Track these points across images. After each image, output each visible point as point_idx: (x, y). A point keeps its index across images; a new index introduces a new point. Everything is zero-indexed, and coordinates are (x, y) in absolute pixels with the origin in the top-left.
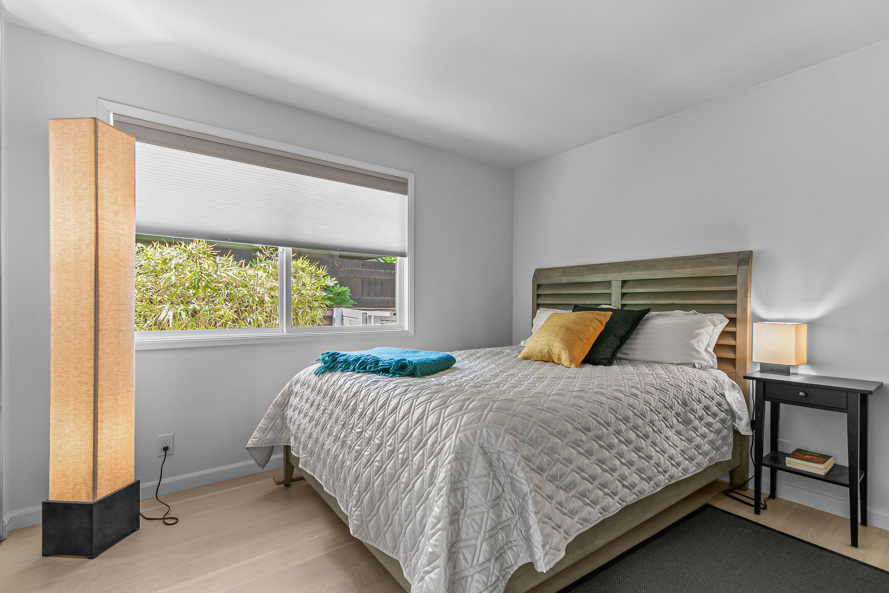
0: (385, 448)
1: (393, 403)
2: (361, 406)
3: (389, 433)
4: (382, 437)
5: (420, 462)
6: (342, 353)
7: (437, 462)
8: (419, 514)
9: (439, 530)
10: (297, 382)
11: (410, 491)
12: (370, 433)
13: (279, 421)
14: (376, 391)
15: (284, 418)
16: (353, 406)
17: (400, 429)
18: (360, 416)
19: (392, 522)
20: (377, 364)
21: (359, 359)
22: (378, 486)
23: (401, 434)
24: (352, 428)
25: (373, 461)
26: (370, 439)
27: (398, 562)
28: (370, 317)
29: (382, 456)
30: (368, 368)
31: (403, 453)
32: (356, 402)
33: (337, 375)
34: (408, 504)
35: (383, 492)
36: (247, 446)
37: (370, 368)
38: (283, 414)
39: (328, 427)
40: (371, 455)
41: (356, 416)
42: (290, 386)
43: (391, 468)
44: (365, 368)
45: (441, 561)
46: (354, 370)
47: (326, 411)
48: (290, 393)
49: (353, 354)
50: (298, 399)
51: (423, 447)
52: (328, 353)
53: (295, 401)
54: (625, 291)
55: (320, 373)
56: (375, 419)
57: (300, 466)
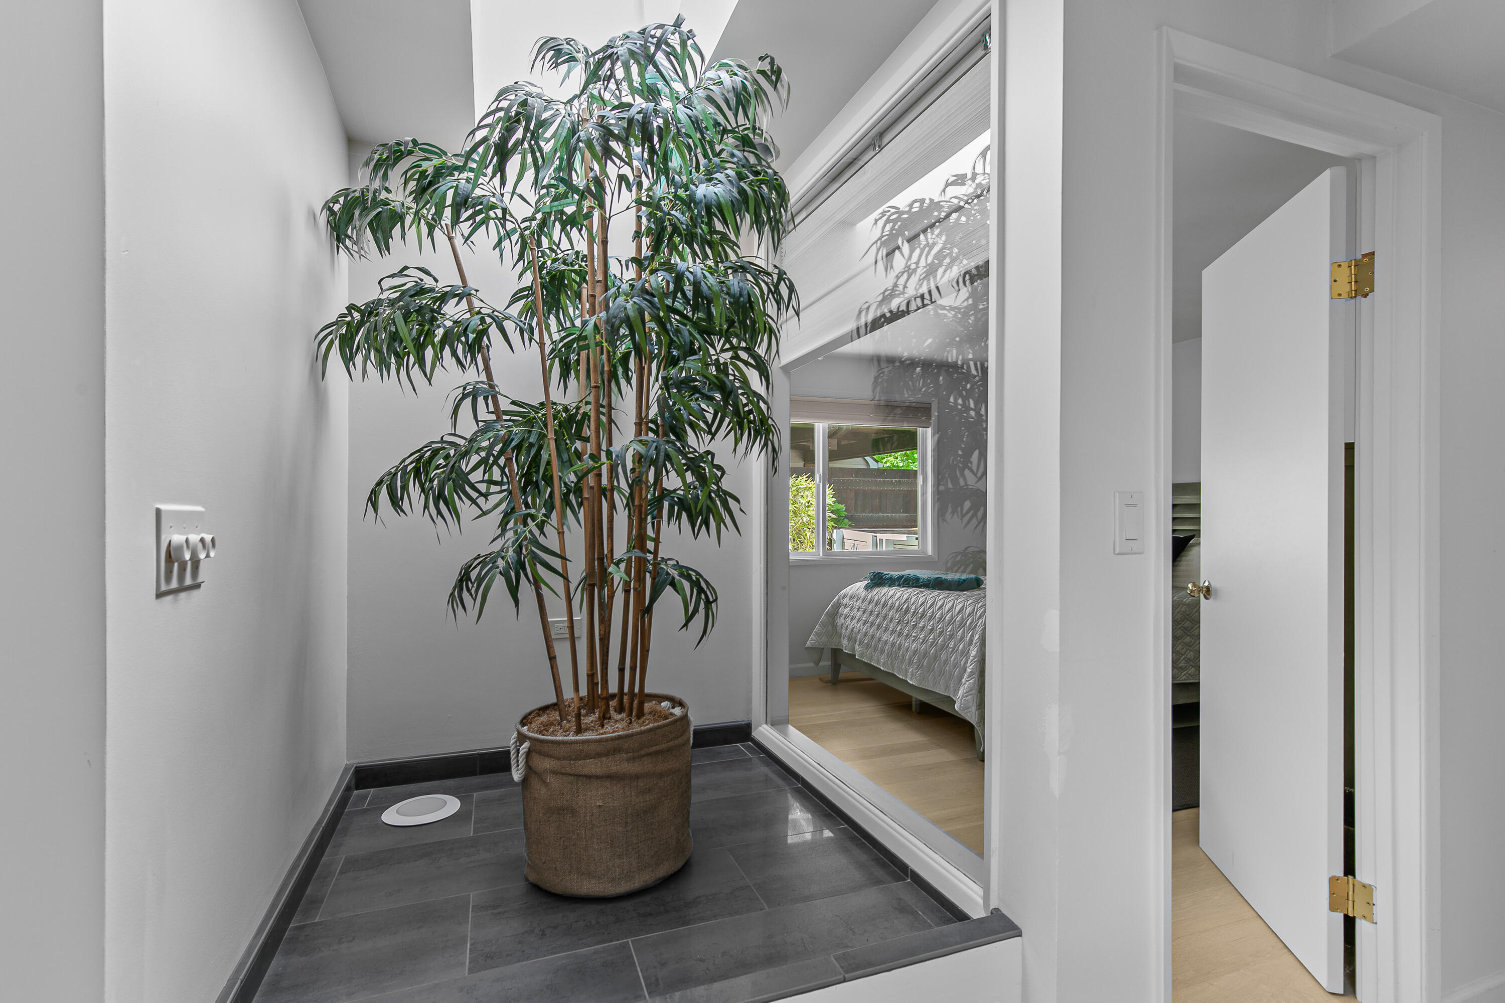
0: (936, 630)
1: (940, 603)
2: (913, 607)
3: (938, 622)
4: (933, 624)
5: (962, 634)
6: (885, 573)
7: (973, 632)
8: (962, 663)
9: (975, 662)
10: (845, 596)
11: (956, 652)
12: (923, 623)
13: (830, 627)
14: (924, 597)
15: (834, 625)
16: (906, 608)
17: (947, 618)
18: (913, 614)
19: (944, 672)
20: (918, 581)
21: (903, 577)
22: (933, 653)
23: (948, 621)
24: (908, 623)
25: (928, 640)
26: (924, 627)
27: (950, 697)
28: (881, 540)
29: (934, 635)
30: (911, 583)
31: (950, 631)
32: (908, 606)
33: (885, 590)
34: (955, 659)
35: (936, 657)
36: (807, 646)
37: (913, 584)
38: (834, 623)
39: (884, 625)
40: (925, 637)
41: (910, 615)
42: (839, 600)
43: (941, 641)
44: (908, 584)
45: (976, 676)
46: (899, 585)
47: (880, 615)
48: (838, 605)
49: (896, 574)
50: (848, 609)
51: (963, 626)
52: (874, 572)
53: (845, 611)
54: (1176, 515)
55: (867, 588)
56: (926, 615)
57: (857, 657)
